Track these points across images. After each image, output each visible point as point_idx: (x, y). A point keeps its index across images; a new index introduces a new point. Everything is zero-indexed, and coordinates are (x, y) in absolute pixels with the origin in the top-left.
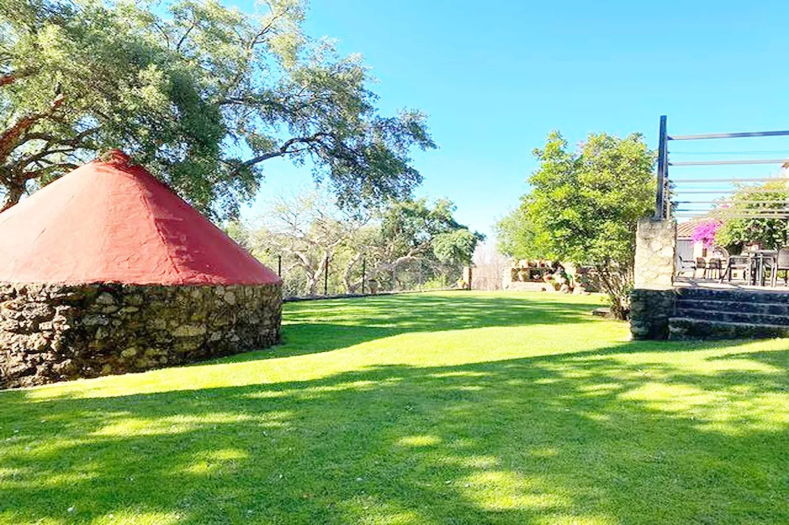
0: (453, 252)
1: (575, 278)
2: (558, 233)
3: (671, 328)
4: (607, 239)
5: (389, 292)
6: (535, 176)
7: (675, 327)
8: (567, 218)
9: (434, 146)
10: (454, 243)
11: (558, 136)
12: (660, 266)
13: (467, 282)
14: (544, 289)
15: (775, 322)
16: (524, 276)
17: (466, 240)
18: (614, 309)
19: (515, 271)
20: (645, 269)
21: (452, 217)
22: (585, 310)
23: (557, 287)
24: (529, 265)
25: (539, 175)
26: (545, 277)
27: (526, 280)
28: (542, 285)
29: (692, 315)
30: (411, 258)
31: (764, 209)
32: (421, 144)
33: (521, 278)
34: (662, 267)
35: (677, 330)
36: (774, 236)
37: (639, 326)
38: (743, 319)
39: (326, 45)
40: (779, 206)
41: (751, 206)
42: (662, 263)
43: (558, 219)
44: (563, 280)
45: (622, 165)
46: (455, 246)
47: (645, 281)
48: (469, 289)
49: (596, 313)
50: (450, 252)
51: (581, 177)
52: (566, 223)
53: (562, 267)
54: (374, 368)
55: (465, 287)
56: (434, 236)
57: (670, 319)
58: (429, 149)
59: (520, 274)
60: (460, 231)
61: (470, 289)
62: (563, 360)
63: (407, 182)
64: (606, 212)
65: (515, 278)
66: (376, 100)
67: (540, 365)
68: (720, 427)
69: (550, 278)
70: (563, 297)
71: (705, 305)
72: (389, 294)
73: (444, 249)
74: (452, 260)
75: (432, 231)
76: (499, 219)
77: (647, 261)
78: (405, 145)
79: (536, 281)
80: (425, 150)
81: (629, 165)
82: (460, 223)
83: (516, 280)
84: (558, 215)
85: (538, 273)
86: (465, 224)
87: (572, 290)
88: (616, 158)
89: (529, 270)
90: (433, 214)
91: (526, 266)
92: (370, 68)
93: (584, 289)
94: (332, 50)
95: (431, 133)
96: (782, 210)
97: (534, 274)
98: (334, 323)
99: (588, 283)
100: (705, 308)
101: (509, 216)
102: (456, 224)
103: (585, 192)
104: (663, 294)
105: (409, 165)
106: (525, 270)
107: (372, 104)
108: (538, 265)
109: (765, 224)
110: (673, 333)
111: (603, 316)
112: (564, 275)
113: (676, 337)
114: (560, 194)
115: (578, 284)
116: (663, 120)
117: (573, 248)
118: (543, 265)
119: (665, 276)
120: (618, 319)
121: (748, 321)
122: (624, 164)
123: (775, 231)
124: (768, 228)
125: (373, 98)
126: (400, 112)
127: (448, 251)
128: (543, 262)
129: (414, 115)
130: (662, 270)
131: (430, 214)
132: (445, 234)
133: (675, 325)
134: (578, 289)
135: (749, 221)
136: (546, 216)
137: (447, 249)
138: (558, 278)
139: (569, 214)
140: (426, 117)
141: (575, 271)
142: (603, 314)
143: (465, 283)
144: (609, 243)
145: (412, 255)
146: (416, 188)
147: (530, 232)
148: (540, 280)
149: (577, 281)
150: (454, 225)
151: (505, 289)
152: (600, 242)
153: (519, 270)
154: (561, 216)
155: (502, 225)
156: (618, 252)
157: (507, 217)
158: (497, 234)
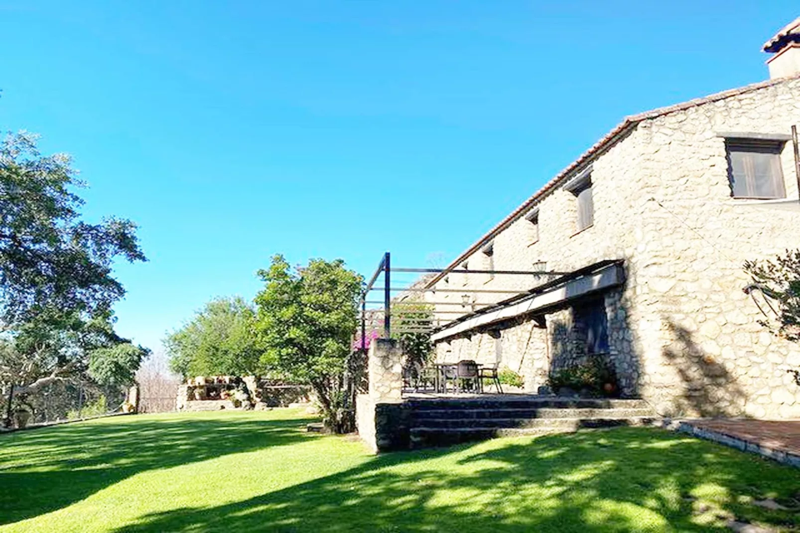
0: (114, 369)
1: (254, 393)
2: (284, 351)
3: (412, 438)
4: (327, 356)
5: (41, 424)
6: (262, 296)
7: (415, 437)
8: (292, 336)
9: (144, 259)
10: (115, 360)
11: (280, 259)
12: (392, 381)
13: (134, 405)
14: (223, 407)
15: (486, 425)
16: (200, 395)
17: (130, 355)
18: (328, 424)
19: (191, 389)
20: (380, 385)
21: (114, 329)
22: (295, 427)
23: (237, 404)
24: (207, 381)
25: (266, 295)
26: (222, 395)
27: (202, 399)
28: (220, 403)
29: (426, 424)
30: (56, 378)
31: (413, 325)
32: (128, 255)
33: (197, 397)
34: (393, 383)
35: (418, 439)
36: (421, 347)
37: (383, 439)
38: (463, 425)
39: (25, 139)
40: (424, 323)
41: (404, 323)
42: (393, 378)
43: (284, 337)
44: (245, 396)
45: (339, 289)
46: (116, 363)
47: (379, 395)
48: (135, 413)
49: (311, 429)
50: (111, 370)
51: (304, 299)
52: (290, 342)
53: (244, 383)
54: (152, 519)
55: (132, 411)
56: (88, 351)
57: (411, 430)
58: (138, 261)
59: (197, 393)
60: (121, 346)
61: (137, 413)
62: (348, 479)
63: (105, 294)
64: (326, 331)
65: (191, 397)
66: (81, 205)
67: (329, 487)
68: (516, 519)
69: (229, 395)
70: (243, 415)
71: (431, 414)
72: (43, 426)
73: (104, 366)
74: (112, 379)
75: (87, 346)
76: (172, 333)
77: (381, 377)
78: (109, 256)
79: (214, 398)
80: (132, 261)
81: (345, 289)
82: (121, 336)
83: (192, 400)
84: (284, 335)
85: (215, 389)
86: (127, 338)
87: (253, 406)
88: (334, 283)
89: (205, 388)
90: (90, 326)
91: (203, 383)
92: (76, 170)
93: (266, 404)
94: (32, 146)
95: (142, 245)
96: (426, 326)
97: (211, 392)
98: (19, 471)
99: (268, 398)
100: (431, 417)
101: (183, 329)
102: (117, 337)
103: (308, 312)
104: (401, 406)
105: (111, 275)
106: (201, 387)
107: (74, 209)
108: (216, 381)
109: (414, 337)
110: (414, 442)
111: (318, 431)
112: (246, 390)
113: (417, 446)
114: (287, 313)
115: (258, 400)
116: (388, 256)
117: (297, 366)
118: (220, 381)
119: (396, 390)
120: (334, 433)
121: (466, 426)
122: (340, 288)
123: (421, 344)
124: (417, 341)
125: (77, 203)
126: (106, 220)
127: (108, 369)
128: (220, 378)
129: (124, 225)
130: (394, 385)
131: (86, 326)
132: (104, 350)
133: (416, 435)
134: (260, 405)
135: (402, 335)
136: (272, 334)
137: (107, 367)
138: (239, 395)
139: (294, 333)
140: (136, 227)
141: (255, 386)
142: (318, 430)
143: (132, 406)
144: (330, 360)
145: (56, 376)
146: (116, 302)
147: (214, 347)
148: (217, 397)
149: (257, 396)
150: (115, 339)
151: (179, 410)
152: (322, 360)
153: (195, 387)
154: (287, 335)
155: (176, 339)
156: (338, 368)
157: (181, 331)
158: (169, 349)
